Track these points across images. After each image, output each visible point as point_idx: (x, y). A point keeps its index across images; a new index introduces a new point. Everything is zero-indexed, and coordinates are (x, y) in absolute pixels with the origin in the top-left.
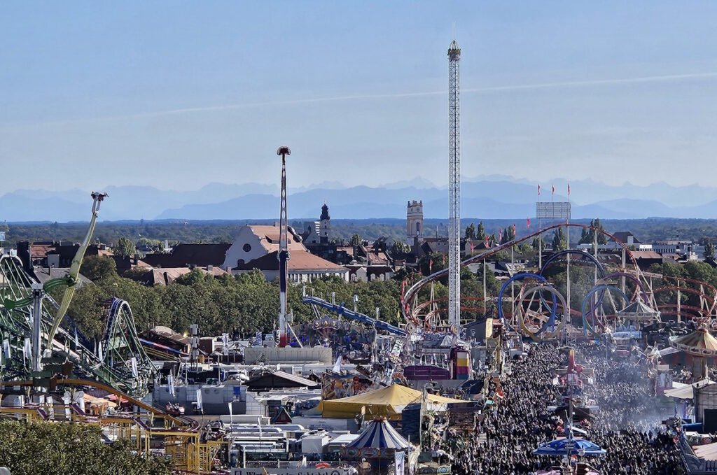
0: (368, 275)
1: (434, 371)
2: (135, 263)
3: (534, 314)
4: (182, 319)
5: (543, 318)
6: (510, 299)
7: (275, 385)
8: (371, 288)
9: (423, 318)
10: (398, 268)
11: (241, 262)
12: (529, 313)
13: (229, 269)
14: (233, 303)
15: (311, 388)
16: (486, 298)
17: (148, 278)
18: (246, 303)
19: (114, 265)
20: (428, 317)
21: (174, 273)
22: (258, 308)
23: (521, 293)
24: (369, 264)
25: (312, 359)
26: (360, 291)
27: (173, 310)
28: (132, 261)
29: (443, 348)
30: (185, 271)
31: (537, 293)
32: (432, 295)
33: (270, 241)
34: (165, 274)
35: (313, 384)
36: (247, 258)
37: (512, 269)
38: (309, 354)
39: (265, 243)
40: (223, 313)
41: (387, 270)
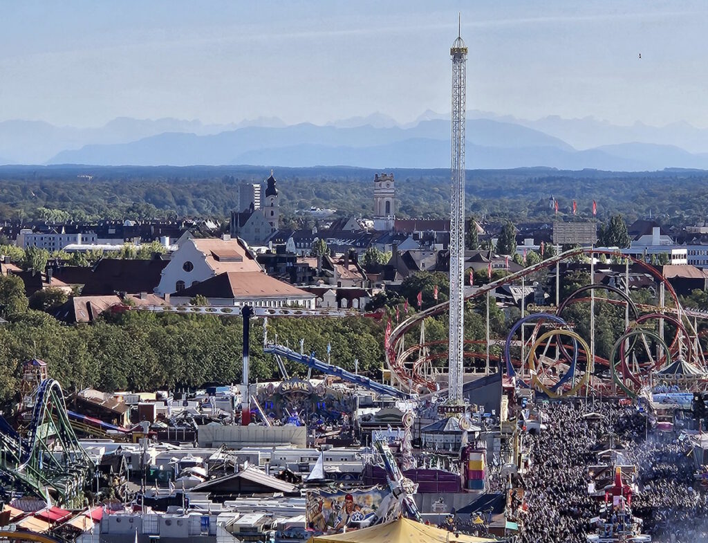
0: (338, 299)
1: (442, 476)
2: (48, 281)
3: (550, 362)
4: (113, 370)
5: (562, 367)
6: (519, 343)
7: (243, 488)
8: (344, 324)
9: (410, 366)
10: (376, 291)
11: (180, 284)
12: (543, 359)
13: (167, 296)
14: (175, 348)
15: (287, 495)
16: (490, 342)
17: (65, 312)
18: (191, 347)
19: (21, 285)
20: (416, 364)
21: (101, 303)
22: (206, 353)
23: (533, 337)
24: (339, 284)
25: (283, 441)
26: (331, 328)
27: (101, 358)
28: (44, 278)
29: (447, 433)
30: (114, 300)
31: (555, 336)
32: (422, 337)
33: (216, 258)
34: (88, 304)
35: (288, 487)
36: (189, 280)
38: (279, 435)
39: (210, 261)
40: (162, 361)
41: (359, 294)
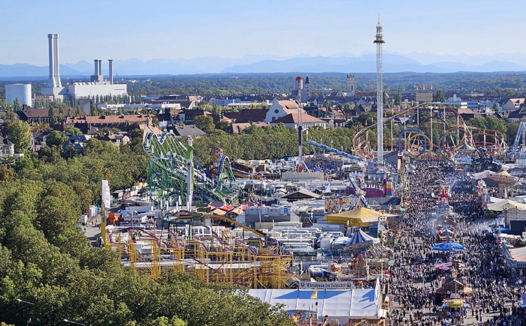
0: (335, 123)
1: (376, 191)
2: (222, 118)
3: (416, 146)
4: (248, 152)
5: (421, 148)
6: (404, 139)
7: (300, 197)
8: (337, 133)
9: (363, 149)
10: (349, 120)
11: (273, 118)
12: (413, 145)
13: (269, 123)
14: (272, 143)
15: (317, 199)
16: (393, 139)
17: (229, 130)
18: (278, 142)
19: (212, 119)
20: (365, 148)
21: (243, 126)
22: (284, 144)
23: (409, 137)
24: (335, 117)
25: (315, 178)
26: (332, 134)
27: (244, 147)
28: (221, 117)
29: (377, 174)
30: (248, 125)
31: (417, 137)
32: (367, 137)
33: (287, 108)
34: (238, 126)
35: (318, 196)
36: (277, 116)
37: (403, 120)
38: (313, 176)
39: (285, 109)
40: (267, 148)
41: (342, 121)
